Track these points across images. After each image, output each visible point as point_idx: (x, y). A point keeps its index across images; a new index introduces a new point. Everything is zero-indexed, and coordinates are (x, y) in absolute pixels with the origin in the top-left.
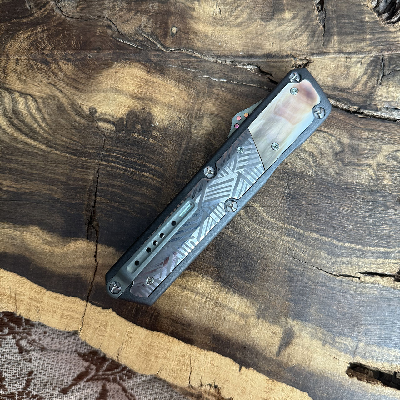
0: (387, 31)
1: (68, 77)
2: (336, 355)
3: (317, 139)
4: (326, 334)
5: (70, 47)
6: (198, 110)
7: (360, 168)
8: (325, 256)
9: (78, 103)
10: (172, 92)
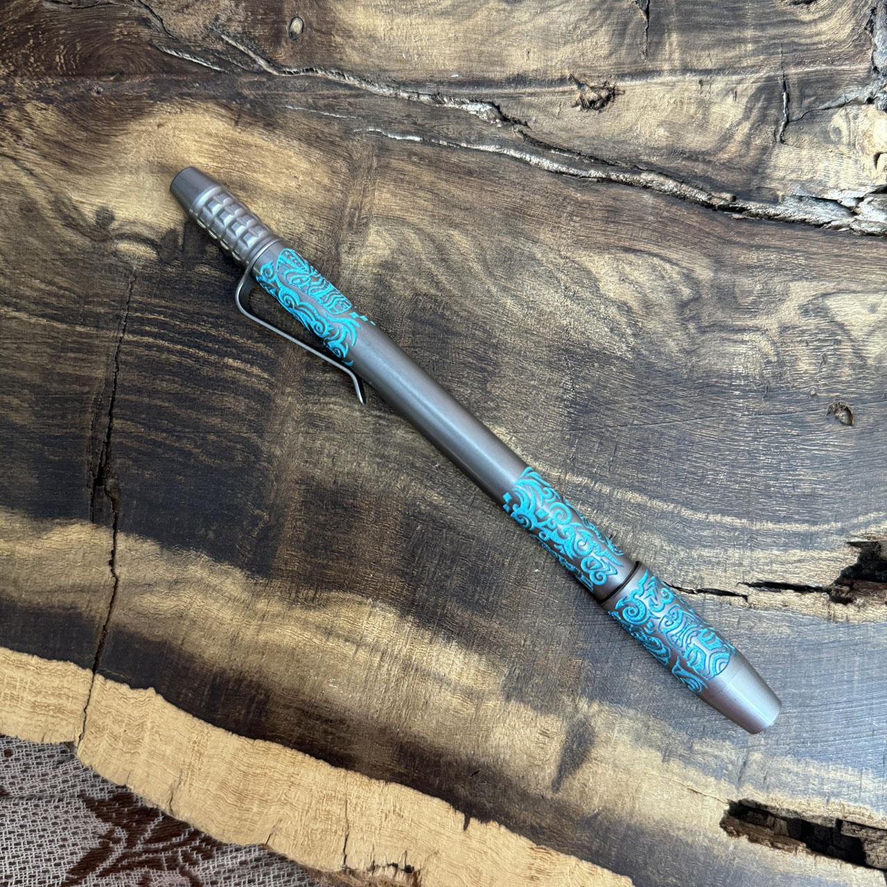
0: (792, 21)
1: (47, 140)
2: (696, 783)
3: (636, 272)
4: (670, 734)
5: (50, 69)
6: (355, 209)
7: (738, 337)
8: (662, 546)
9: (70, 199)
10: (292, 168)
